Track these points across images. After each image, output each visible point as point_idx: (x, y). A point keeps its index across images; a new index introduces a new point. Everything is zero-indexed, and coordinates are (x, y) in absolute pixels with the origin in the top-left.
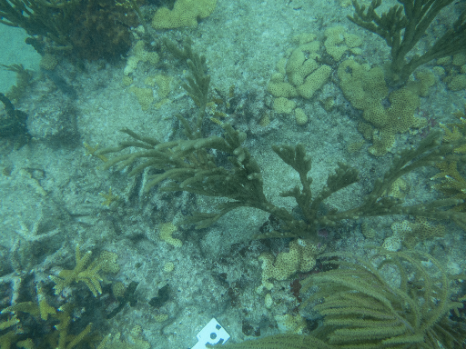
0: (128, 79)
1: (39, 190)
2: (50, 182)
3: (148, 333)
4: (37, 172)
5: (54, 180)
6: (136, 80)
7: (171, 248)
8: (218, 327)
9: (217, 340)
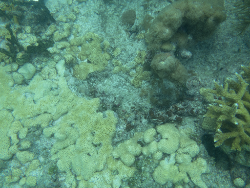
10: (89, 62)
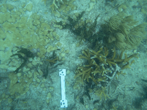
2: (127, 89)
4: (132, 88)
8: (65, 106)
9: (62, 104)
10: (18, 82)
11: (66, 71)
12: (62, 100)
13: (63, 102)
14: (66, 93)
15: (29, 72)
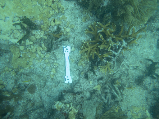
0: (144, 109)
1: (131, 65)
3: (81, 67)
5: (131, 70)
6: (143, 111)
7: (95, 86)
8: (69, 82)
9: (67, 80)
11: (71, 48)
12: (67, 76)
13: (67, 78)
14: (71, 70)
15: (32, 47)
